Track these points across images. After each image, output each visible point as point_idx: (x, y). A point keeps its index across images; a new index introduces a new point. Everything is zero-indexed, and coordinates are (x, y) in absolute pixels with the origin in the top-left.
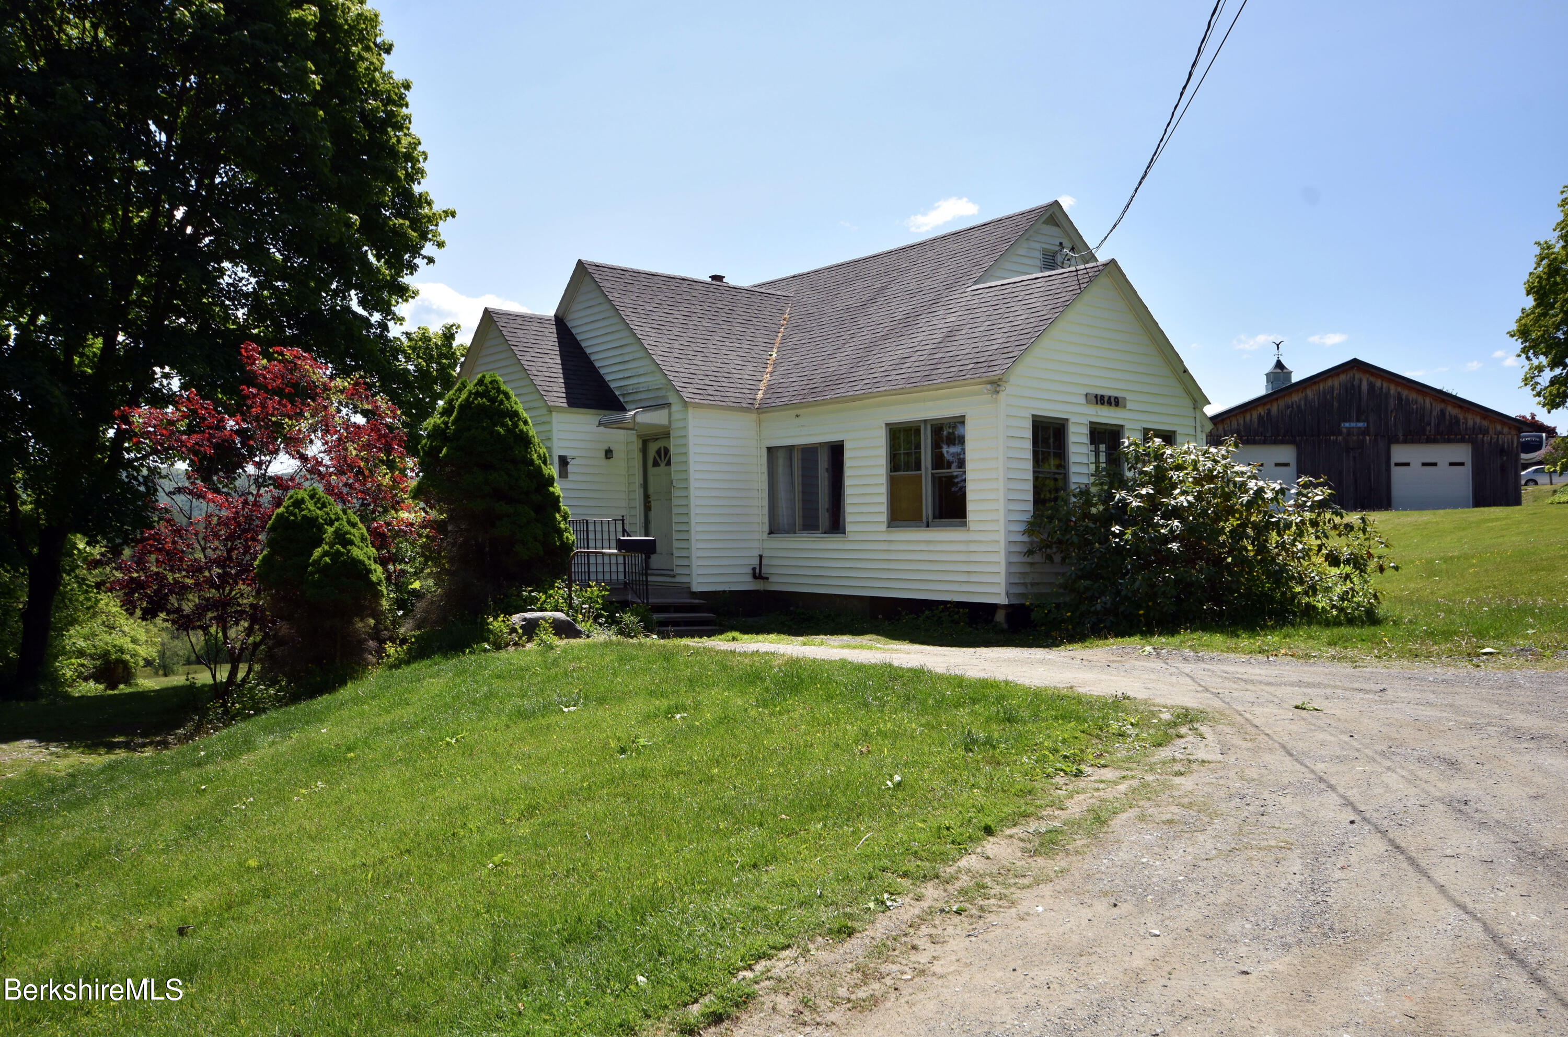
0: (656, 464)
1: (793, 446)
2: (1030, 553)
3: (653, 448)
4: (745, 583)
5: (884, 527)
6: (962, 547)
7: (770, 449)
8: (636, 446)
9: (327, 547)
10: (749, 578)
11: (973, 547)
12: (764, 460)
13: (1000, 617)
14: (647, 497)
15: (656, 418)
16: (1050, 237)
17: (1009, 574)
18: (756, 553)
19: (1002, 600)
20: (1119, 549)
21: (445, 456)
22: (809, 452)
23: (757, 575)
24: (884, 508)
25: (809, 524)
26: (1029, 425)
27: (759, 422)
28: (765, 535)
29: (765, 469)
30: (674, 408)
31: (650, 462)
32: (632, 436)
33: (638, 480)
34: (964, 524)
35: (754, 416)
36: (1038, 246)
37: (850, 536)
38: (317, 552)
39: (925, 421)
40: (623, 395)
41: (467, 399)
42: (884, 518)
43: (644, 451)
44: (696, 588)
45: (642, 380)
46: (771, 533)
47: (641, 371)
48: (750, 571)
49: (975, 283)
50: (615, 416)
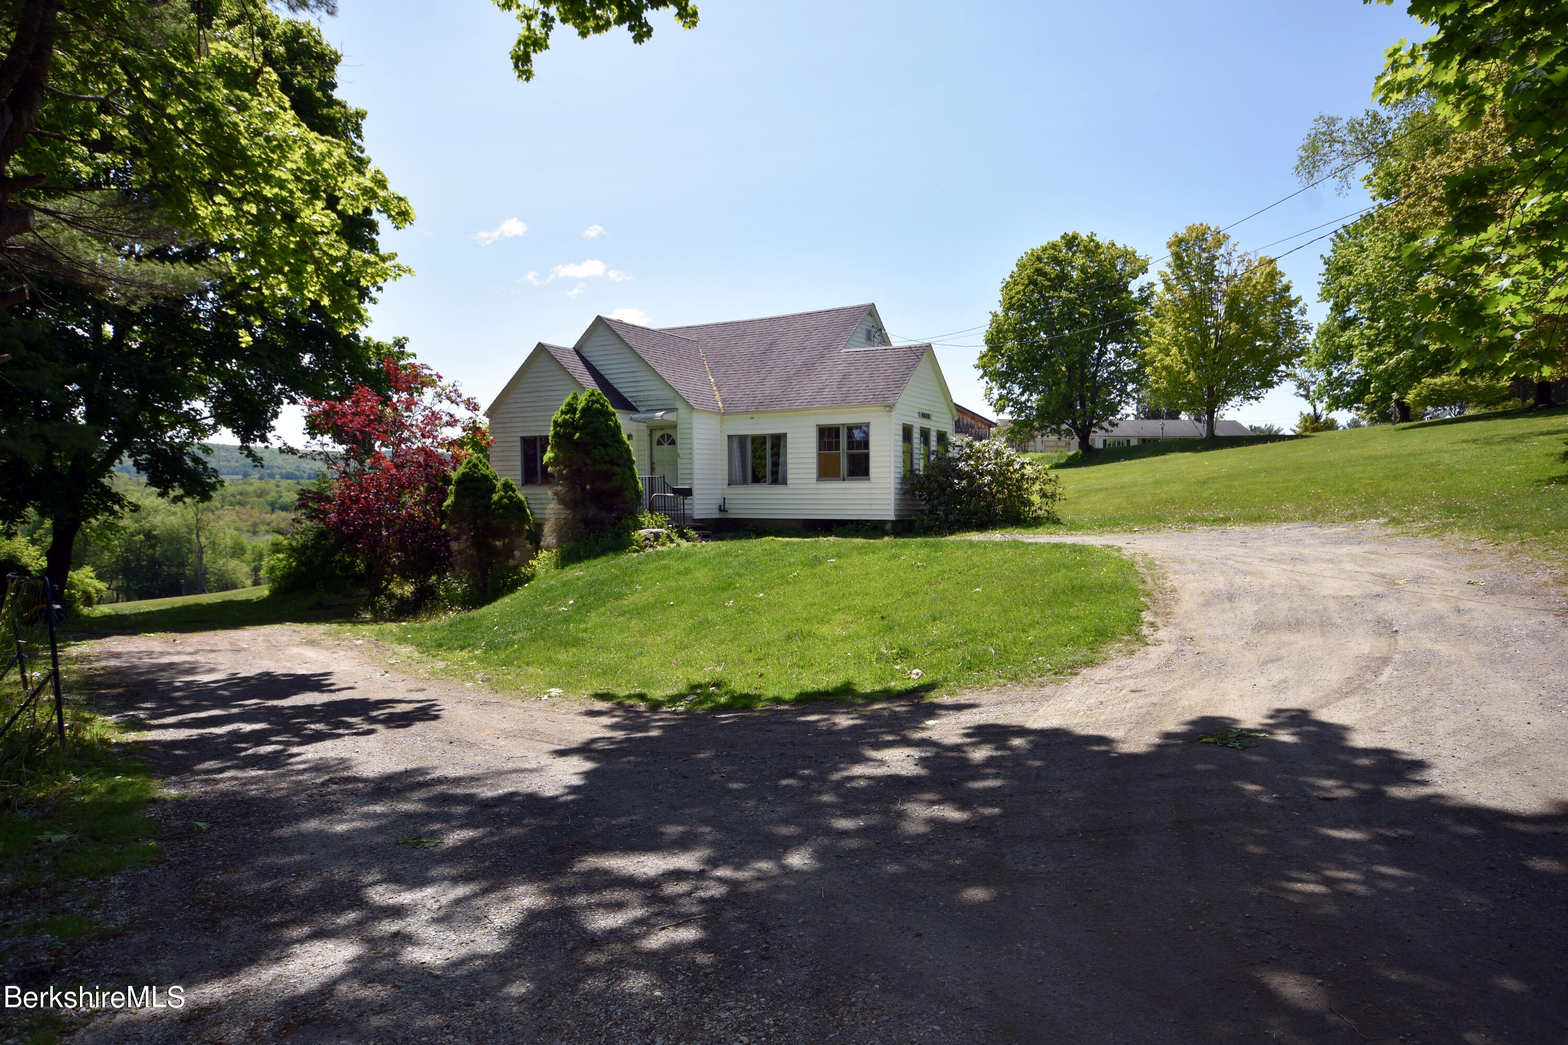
0: (659, 443)
1: (747, 436)
2: (904, 494)
3: (657, 435)
4: (715, 515)
5: (814, 481)
6: (868, 491)
7: (729, 436)
8: (645, 433)
9: (503, 493)
10: (717, 511)
11: (873, 491)
12: (726, 442)
13: (888, 527)
14: (652, 464)
15: (671, 417)
16: (869, 322)
17: (895, 504)
18: (720, 497)
19: (893, 518)
20: (957, 492)
21: (578, 438)
22: (759, 441)
23: (722, 509)
24: (815, 471)
25: (757, 479)
26: (901, 428)
27: (722, 421)
28: (726, 486)
29: (726, 448)
30: (680, 411)
31: (655, 443)
32: (643, 427)
33: (647, 453)
34: (869, 479)
35: (719, 417)
36: (864, 327)
37: (789, 486)
38: (495, 497)
39: (843, 425)
40: (635, 402)
41: (587, 404)
42: (815, 476)
43: (651, 436)
44: (696, 517)
45: (652, 393)
46: (729, 485)
47: (653, 388)
48: (717, 507)
49: (844, 347)
50: (636, 416)
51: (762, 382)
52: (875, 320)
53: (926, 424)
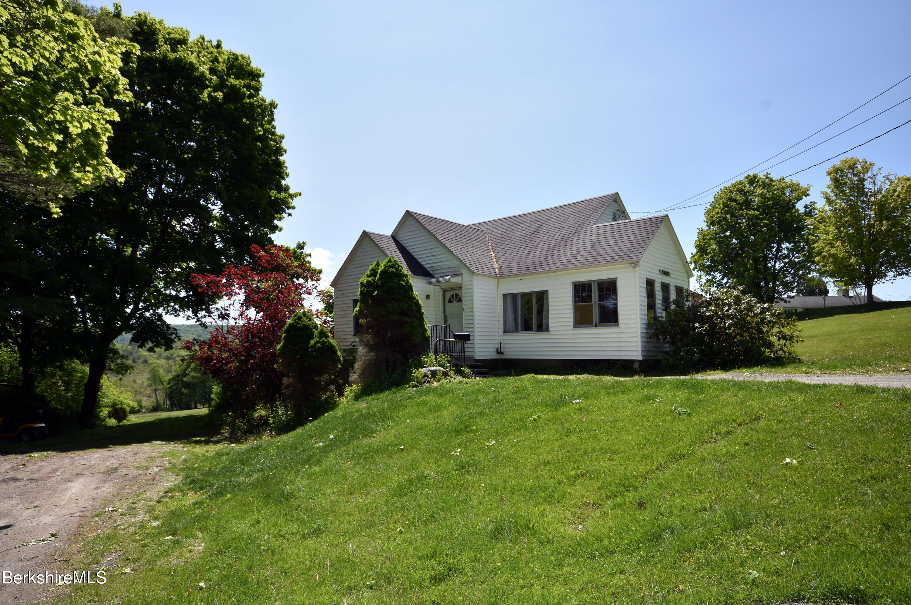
0: (450, 301)
1: (518, 293)
2: (650, 337)
3: (449, 295)
4: (493, 355)
5: (572, 328)
6: (617, 335)
7: (504, 295)
8: (440, 294)
9: (318, 339)
10: (495, 353)
11: (621, 335)
12: (501, 300)
13: (636, 365)
14: (445, 317)
15: (456, 280)
16: (615, 207)
17: (642, 346)
18: (497, 342)
19: (640, 358)
20: (700, 334)
21: (377, 295)
22: (526, 297)
23: (499, 352)
24: (572, 320)
25: (527, 327)
26: (645, 282)
27: (498, 283)
28: (502, 334)
29: (502, 304)
30: (464, 276)
31: (447, 301)
32: (438, 289)
33: (441, 309)
34: (618, 325)
35: (495, 280)
36: (611, 210)
37: (551, 332)
38: (312, 342)
39: (594, 281)
40: (433, 271)
41: (385, 269)
42: (572, 324)
43: (444, 296)
44: (477, 358)
45: (444, 263)
46: (504, 332)
47: (444, 259)
48: (495, 350)
49: (595, 224)
50: (432, 280)
51: (530, 253)
52: (619, 206)
53: (666, 279)
